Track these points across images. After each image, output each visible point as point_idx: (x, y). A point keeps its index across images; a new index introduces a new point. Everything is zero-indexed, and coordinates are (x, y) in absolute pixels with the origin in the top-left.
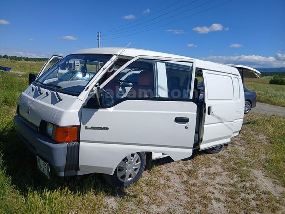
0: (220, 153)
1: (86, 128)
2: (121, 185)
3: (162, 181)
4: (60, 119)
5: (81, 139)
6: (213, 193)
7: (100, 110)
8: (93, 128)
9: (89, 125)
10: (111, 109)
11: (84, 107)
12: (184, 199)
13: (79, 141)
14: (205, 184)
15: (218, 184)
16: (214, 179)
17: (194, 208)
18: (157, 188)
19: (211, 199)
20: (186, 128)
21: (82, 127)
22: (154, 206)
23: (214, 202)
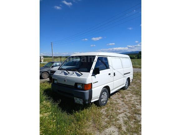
0: (128, 89)
6: (135, 103)
12: (127, 106)
13: (92, 88)
15: (135, 100)
16: (132, 98)
17: (132, 109)
19: (135, 105)
22: (118, 111)
23: (137, 106)
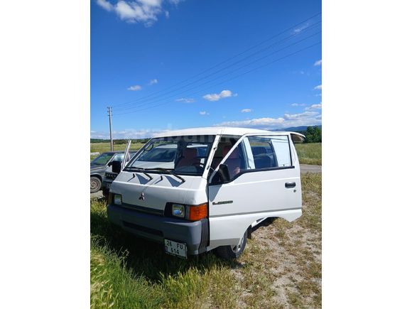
1: (214, 204)
2: (234, 256)
3: (263, 248)
4: (193, 199)
5: (210, 215)
6: (310, 248)
7: (223, 185)
8: (219, 203)
9: (216, 201)
10: (232, 184)
11: (209, 185)
12: (292, 258)
13: (208, 217)
14: (299, 243)
15: (309, 240)
16: (302, 237)
18: (264, 253)
19: (311, 253)
20: (295, 191)
21: (211, 203)
22: (273, 269)
